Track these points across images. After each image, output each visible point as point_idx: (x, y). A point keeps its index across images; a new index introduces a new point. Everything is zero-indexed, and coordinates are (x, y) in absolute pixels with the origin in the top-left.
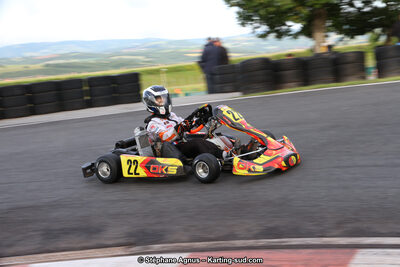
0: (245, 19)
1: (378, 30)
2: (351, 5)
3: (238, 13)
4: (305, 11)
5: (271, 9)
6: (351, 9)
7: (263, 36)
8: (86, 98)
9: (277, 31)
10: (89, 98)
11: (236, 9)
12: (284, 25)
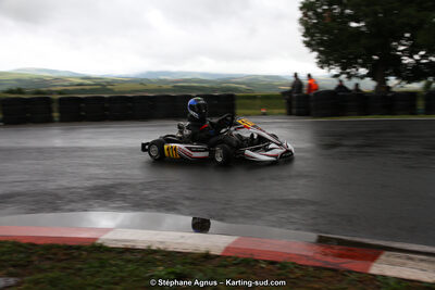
0: (323, 63)
1: (431, 79)
2: (411, 57)
6: (410, 60)
7: (336, 76)
9: (347, 73)
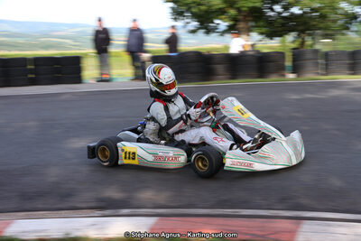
0: (178, 14)
2: (272, 9)
3: (173, 8)
4: (233, 12)
5: (203, 8)
6: (272, 14)
7: (193, 32)
8: (30, 76)
9: (206, 28)
10: (33, 76)
11: (171, 5)
12: (213, 23)
